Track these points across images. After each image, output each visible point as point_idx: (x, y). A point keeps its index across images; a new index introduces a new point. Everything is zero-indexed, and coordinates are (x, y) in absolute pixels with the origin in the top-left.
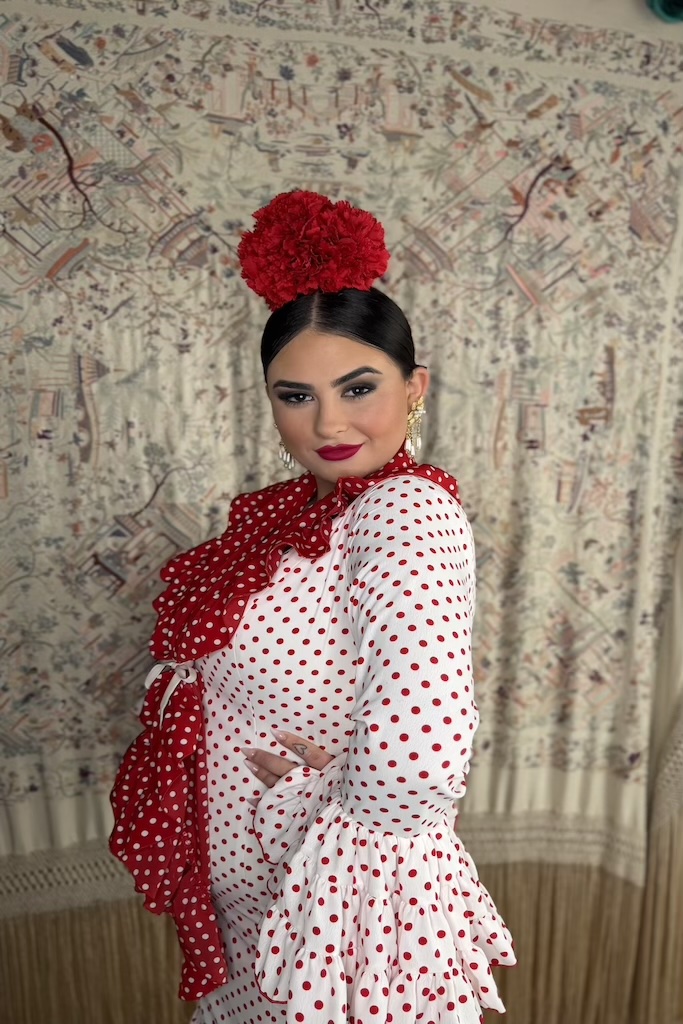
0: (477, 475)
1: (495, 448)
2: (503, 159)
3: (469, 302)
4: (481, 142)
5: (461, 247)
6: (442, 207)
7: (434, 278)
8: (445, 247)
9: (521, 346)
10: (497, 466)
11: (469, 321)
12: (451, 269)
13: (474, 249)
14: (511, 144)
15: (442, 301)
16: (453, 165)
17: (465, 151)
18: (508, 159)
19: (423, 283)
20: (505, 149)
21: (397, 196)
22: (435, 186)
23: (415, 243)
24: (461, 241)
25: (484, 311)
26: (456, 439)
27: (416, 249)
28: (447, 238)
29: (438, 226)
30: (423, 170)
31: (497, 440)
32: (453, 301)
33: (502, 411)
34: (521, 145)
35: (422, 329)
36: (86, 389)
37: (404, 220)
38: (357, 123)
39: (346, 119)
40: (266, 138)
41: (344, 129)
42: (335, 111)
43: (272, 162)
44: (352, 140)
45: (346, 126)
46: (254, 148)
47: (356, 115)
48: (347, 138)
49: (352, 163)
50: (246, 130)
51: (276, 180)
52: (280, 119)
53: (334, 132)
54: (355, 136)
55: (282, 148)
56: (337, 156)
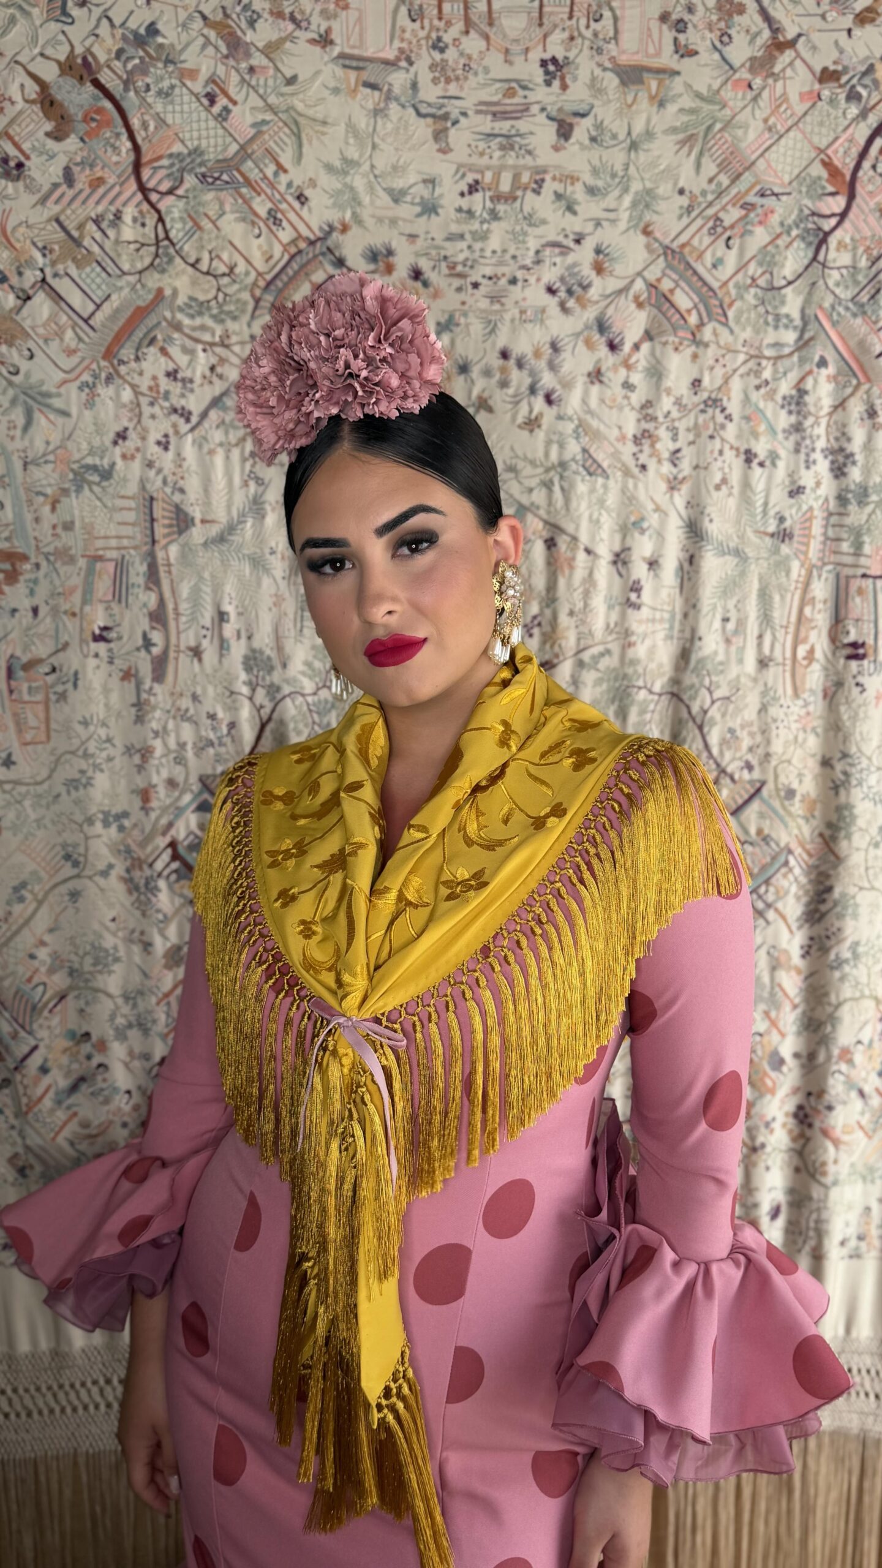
0: (763, 709)
1: (794, 657)
2: (812, 106)
3: (753, 381)
4: (776, 77)
5: (741, 277)
6: (710, 205)
7: (695, 338)
8: (714, 280)
9: (840, 463)
10: (797, 692)
11: (752, 417)
12: (724, 321)
13: (763, 281)
14: (827, 76)
15: (707, 382)
16: (728, 125)
17: (750, 95)
18: (822, 107)
19: (676, 348)
20: (815, 86)
21: (636, 187)
22: (698, 165)
23: (664, 274)
24: (741, 268)
25: (779, 398)
26: (727, 641)
27: (667, 285)
28: (717, 263)
29: (703, 240)
30: (680, 137)
31: (797, 640)
32: (726, 381)
33: (806, 586)
34: (844, 78)
36: (160, 556)
37: (647, 230)
38: (571, 55)
39: (556, 48)
40: (430, 93)
41: (551, 68)
42: (539, 33)
43: (439, 135)
44: (564, 87)
45: (554, 60)
46: (411, 111)
47: (572, 38)
48: (556, 83)
49: (565, 131)
50: (398, 80)
51: (444, 169)
52: (451, 54)
53: (539, 75)
54: (568, 81)
55: (453, 108)
56: (542, 118)
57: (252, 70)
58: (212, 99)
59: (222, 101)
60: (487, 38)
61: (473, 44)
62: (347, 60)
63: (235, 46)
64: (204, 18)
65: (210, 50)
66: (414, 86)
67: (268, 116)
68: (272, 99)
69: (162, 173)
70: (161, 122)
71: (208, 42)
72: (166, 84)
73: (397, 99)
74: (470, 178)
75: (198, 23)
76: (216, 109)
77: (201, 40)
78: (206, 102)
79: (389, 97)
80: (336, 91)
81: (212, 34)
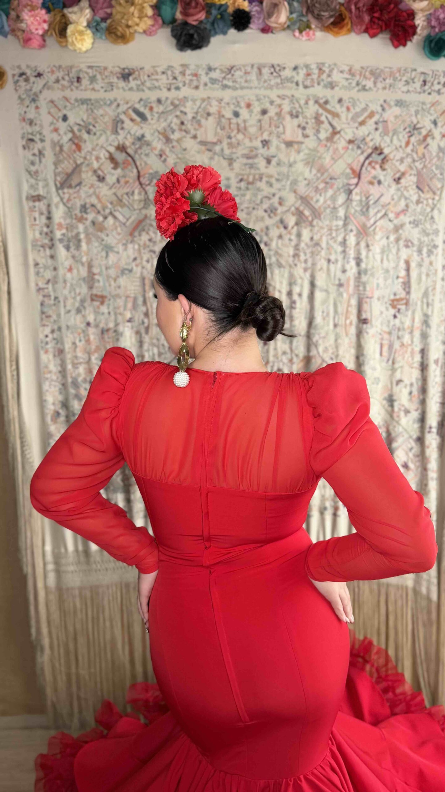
0: (336, 340)
1: (346, 324)
2: (346, 151)
3: (329, 237)
4: (335, 143)
5: (325, 205)
6: (314, 183)
7: (311, 224)
8: (317, 206)
9: (358, 262)
10: (347, 335)
11: (329, 248)
12: (320, 219)
13: (332, 206)
14: (350, 142)
15: (315, 238)
16: (320, 158)
17: (326, 149)
18: (349, 151)
19: (305, 228)
20: (347, 145)
21: (291, 178)
22: (311, 171)
23: (301, 205)
24: (325, 202)
25: (338, 242)
26: (324, 319)
27: (301, 208)
28: (317, 201)
29: (313, 194)
30: (305, 162)
31: (346, 318)
32: (321, 237)
33: (349, 301)
34: (356, 142)
35: (305, 254)
36: (147, 295)
37: (295, 192)
38: (271, 138)
39: (265, 136)
40: (227, 152)
41: (264, 143)
42: (260, 132)
43: (230, 164)
44: (268, 148)
45: (265, 141)
46: (221, 158)
47: (270, 134)
48: (266, 148)
49: (269, 161)
50: (217, 148)
51: (232, 175)
52: (233, 140)
53: (260, 145)
54: (270, 146)
55: (234, 156)
56: (261, 158)
57: (173, 147)
58: (161, 156)
59: (164, 157)
60: (244, 134)
61: (240, 136)
62: (203, 143)
63: (168, 140)
64: (159, 132)
65: (160, 142)
66: (222, 150)
67: (178, 161)
68: (180, 156)
69: (146, 179)
70: (146, 163)
71: (159, 139)
72: (147, 152)
73: (217, 154)
74: (240, 177)
75: (156, 134)
76: (163, 159)
77: (157, 139)
78: (159, 157)
79: (215, 153)
80: (199, 152)
81: (161, 137)
